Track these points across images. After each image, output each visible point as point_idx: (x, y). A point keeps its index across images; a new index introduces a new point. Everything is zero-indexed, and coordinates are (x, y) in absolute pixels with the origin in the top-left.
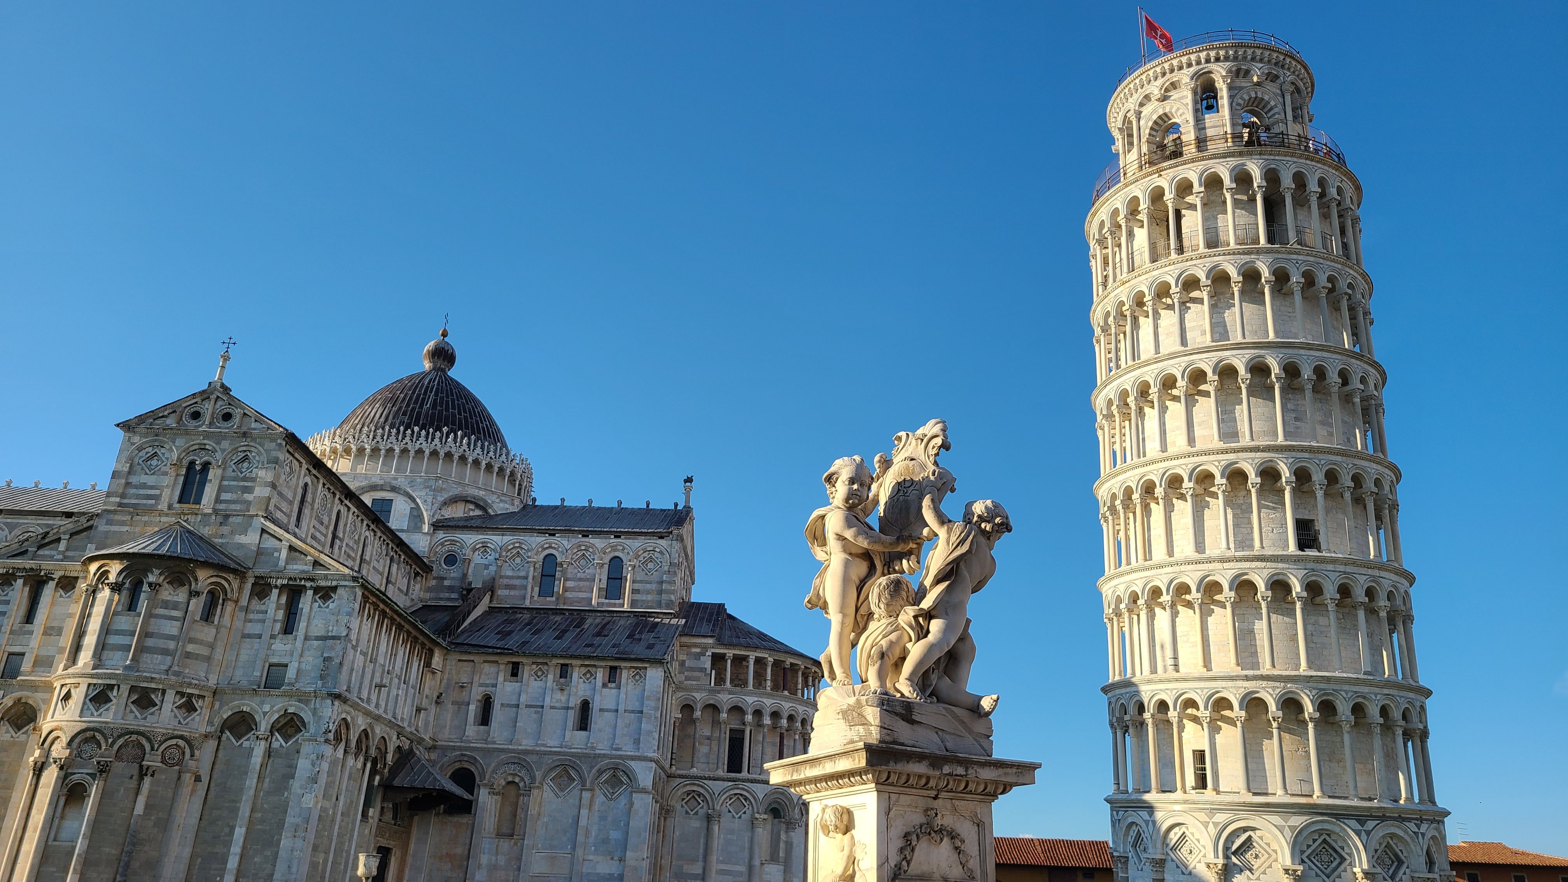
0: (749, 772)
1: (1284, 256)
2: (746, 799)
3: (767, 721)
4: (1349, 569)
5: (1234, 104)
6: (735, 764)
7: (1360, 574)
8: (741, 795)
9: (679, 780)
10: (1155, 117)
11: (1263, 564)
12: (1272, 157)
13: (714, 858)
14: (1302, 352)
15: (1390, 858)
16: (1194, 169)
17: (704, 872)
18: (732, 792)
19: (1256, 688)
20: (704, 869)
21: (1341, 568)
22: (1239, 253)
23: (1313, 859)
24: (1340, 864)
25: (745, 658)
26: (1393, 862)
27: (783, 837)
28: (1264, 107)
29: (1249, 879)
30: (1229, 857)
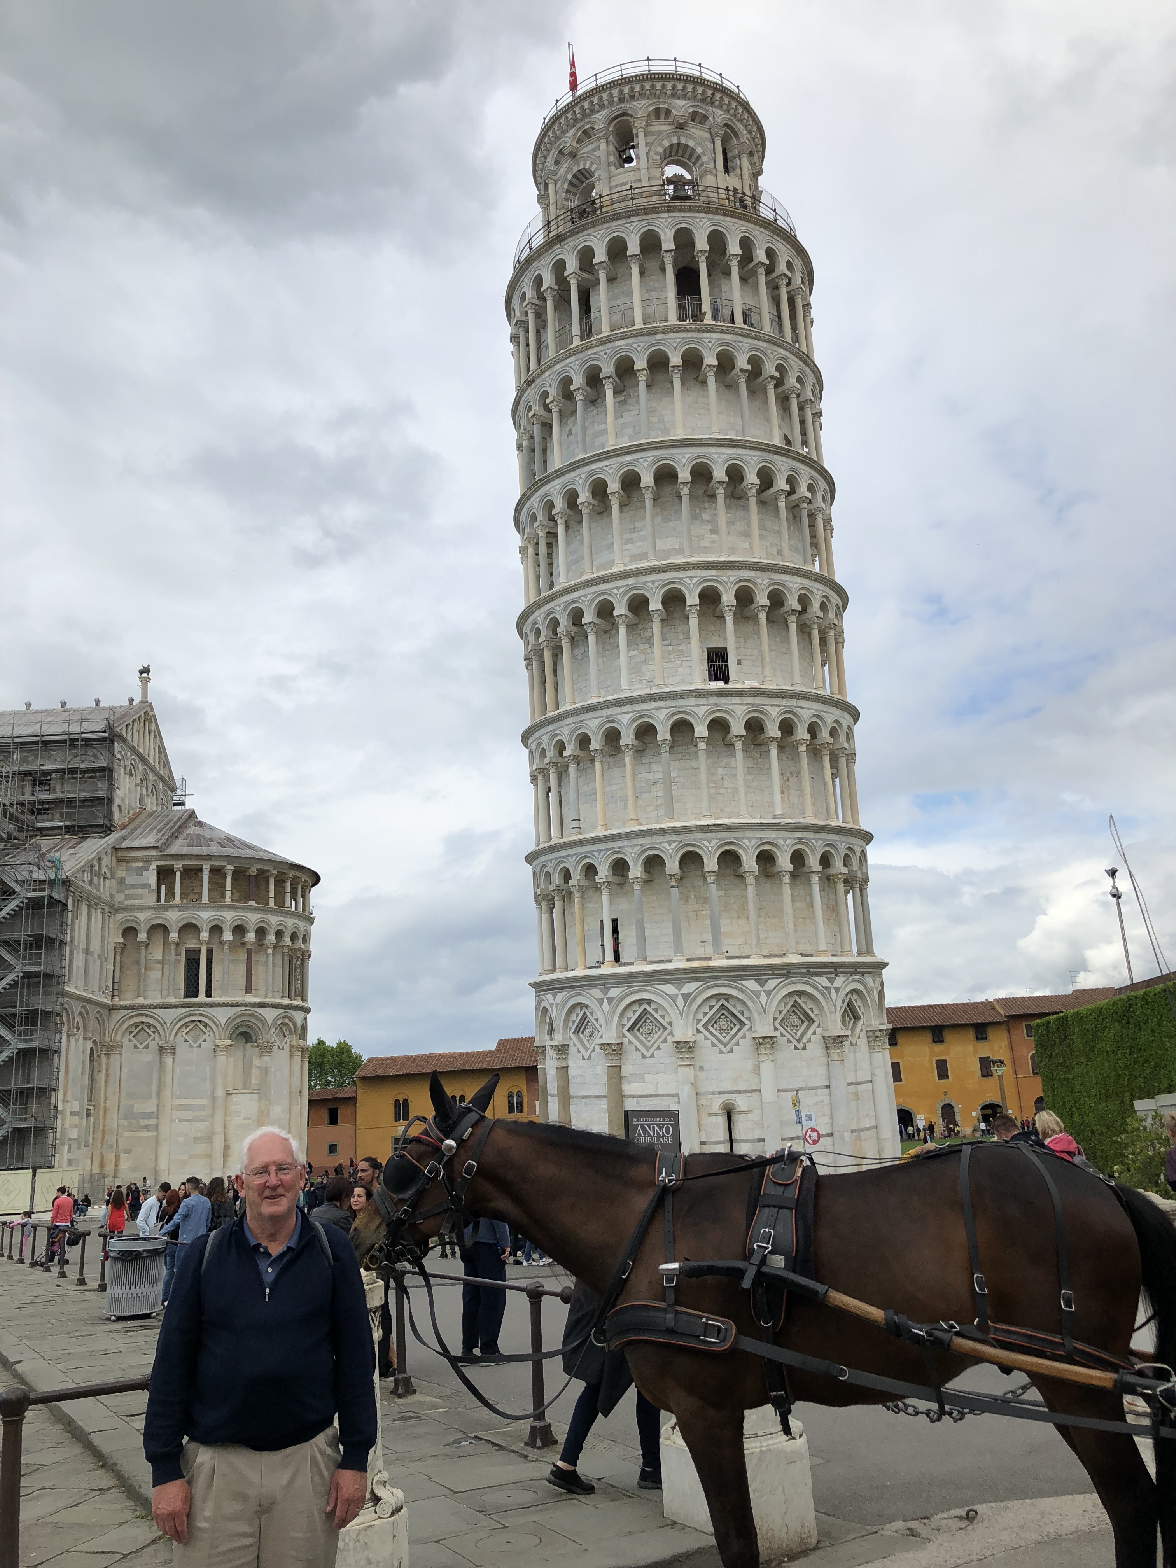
0: (209, 994)
1: (695, 335)
2: (206, 1025)
3: (228, 936)
4: (758, 700)
5: (652, 153)
6: (191, 990)
7: (772, 705)
8: (200, 1021)
9: (123, 1013)
10: (570, 177)
11: (662, 704)
12: (683, 214)
13: (167, 1093)
14: (712, 450)
15: (800, 1018)
16: (595, 234)
17: (158, 1110)
18: (187, 1020)
19: (652, 844)
20: (158, 1105)
21: (750, 700)
22: (643, 335)
23: (710, 1028)
24: (739, 1030)
25: (200, 869)
26: (803, 1022)
27: (256, 1062)
28: (691, 156)
29: (644, 1057)
30: (624, 1036)
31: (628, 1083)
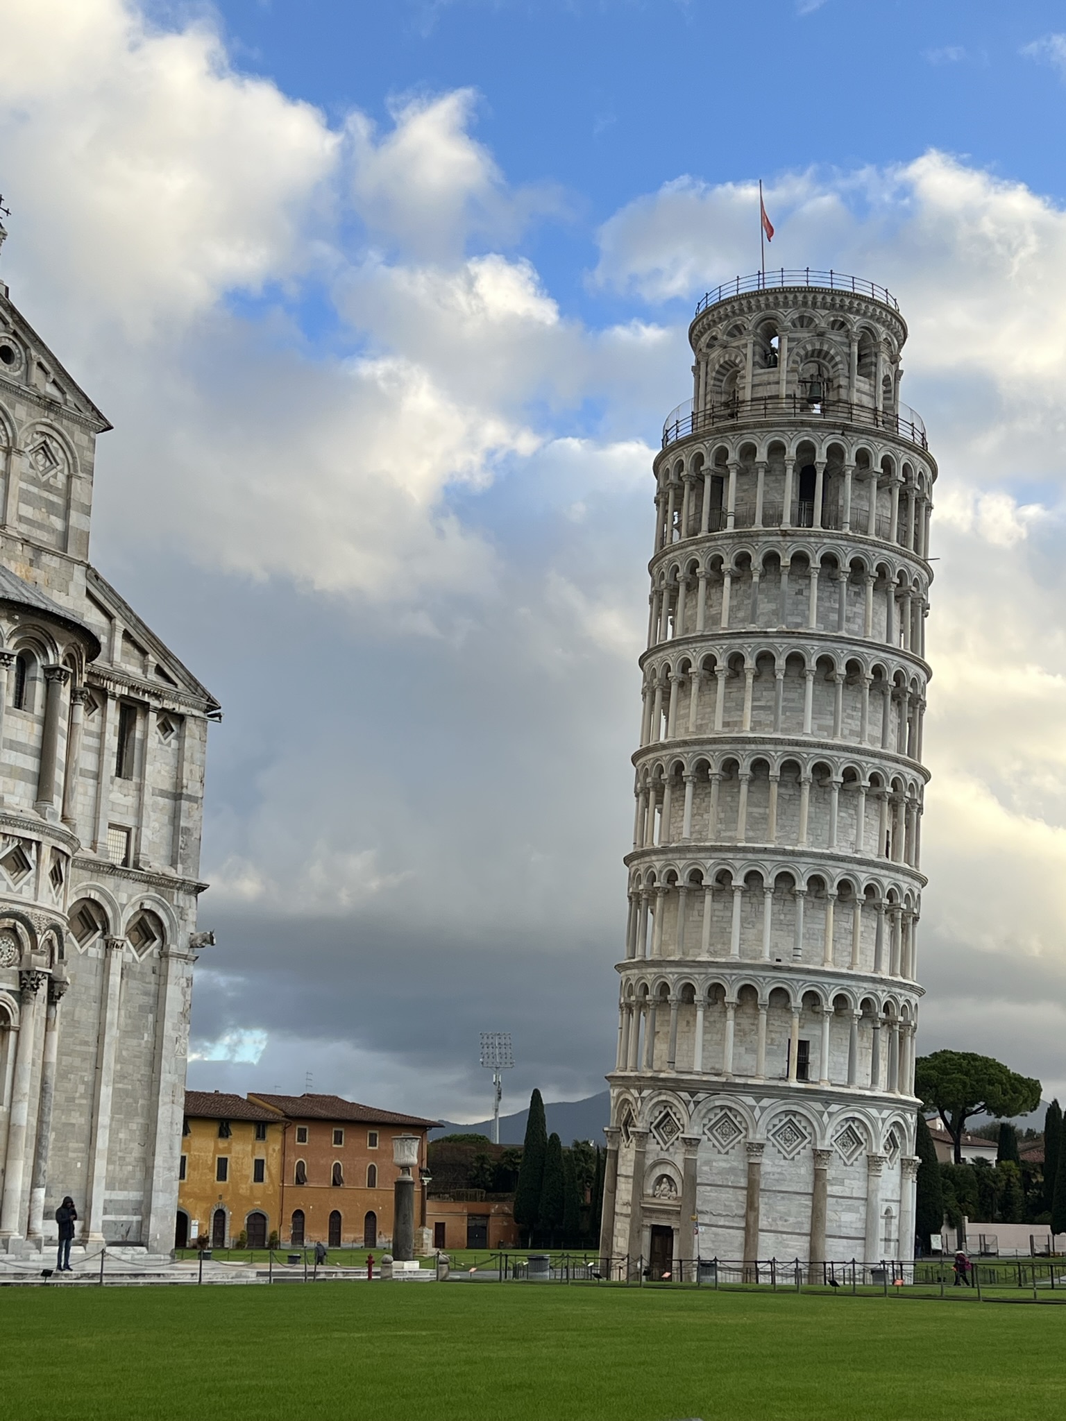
10: (809, 348)
11: (886, 873)
19: (870, 989)
29: (845, 1164)
30: (832, 1145)
31: (832, 1185)
